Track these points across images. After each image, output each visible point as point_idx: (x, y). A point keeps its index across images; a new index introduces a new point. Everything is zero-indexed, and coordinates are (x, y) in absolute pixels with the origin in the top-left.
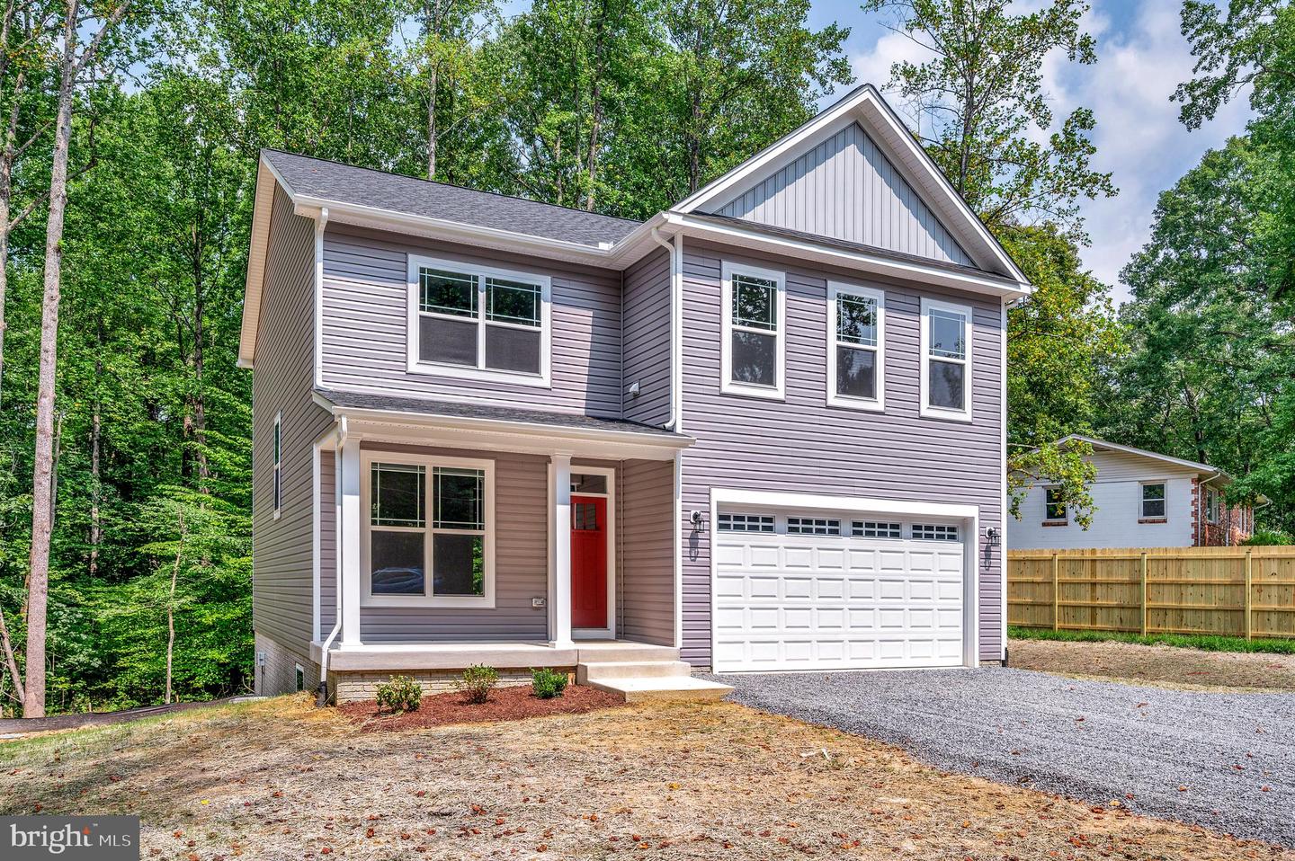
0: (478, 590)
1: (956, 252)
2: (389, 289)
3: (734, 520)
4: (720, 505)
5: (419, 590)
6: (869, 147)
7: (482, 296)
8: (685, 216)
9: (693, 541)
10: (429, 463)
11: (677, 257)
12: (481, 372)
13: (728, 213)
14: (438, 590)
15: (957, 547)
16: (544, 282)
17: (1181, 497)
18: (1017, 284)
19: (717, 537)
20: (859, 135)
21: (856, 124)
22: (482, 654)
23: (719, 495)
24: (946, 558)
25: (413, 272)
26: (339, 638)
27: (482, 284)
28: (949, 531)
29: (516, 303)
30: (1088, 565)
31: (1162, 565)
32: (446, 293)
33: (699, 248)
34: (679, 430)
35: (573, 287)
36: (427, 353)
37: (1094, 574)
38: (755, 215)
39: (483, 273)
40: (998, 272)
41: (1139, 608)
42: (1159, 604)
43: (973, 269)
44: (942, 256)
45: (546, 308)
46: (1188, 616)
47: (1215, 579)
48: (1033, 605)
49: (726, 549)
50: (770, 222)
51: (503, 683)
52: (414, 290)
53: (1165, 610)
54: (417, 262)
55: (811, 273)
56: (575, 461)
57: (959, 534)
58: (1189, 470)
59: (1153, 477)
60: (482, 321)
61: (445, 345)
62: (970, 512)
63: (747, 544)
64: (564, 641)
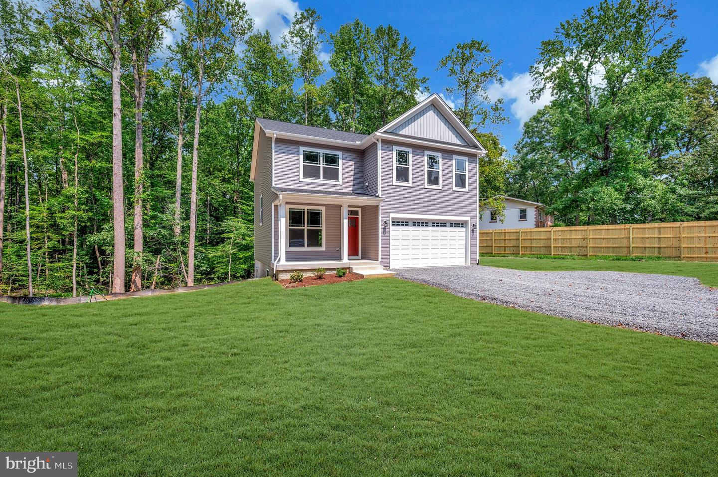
0: (320, 245)
1: (463, 141)
2: (294, 157)
3: (396, 223)
4: (392, 218)
5: (303, 246)
6: (436, 111)
7: (321, 158)
8: (382, 133)
9: (384, 229)
10: (306, 208)
11: (380, 145)
12: (321, 180)
14: (308, 246)
15: (464, 229)
16: (340, 153)
17: (531, 213)
18: (482, 150)
19: (392, 228)
20: (433, 107)
21: (432, 104)
22: (321, 264)
23: (392, 215)
24: (460, 232)
25: (301, 151)
26: (279, 261)
27: (321, 154)
28: (461, 224)
29: (331, 160)
30: (503, 234)
31: (526, 233)
32: (311, 158)
33: (385, 142)
34: (380, 196)
35: (348, 155)
36: (305, 176)
37: (505, 237)
38: (403, 132)
39: (321, 151)
40: (476, 147)
41: (519, 247)
42: (525, 245)
43: (468, 146)
44: (459, 142)
45: (340, 161)
46: (533, 249)
47: (542, 238)
48: (486, 246)
49: (394, 231)
50: (407, 134)
51: (327, 273)
52: (301, 157)
53: (527, 247)
54: (302, 149)
55: (419, 149)
56: (349, 206)
57: (464, 225)
58: (533, 205)
59: (523, 207)
60: (321, 166)
61: (311, 173)
62: (468, 218)
63: (400, 230)
64: (346, 260)
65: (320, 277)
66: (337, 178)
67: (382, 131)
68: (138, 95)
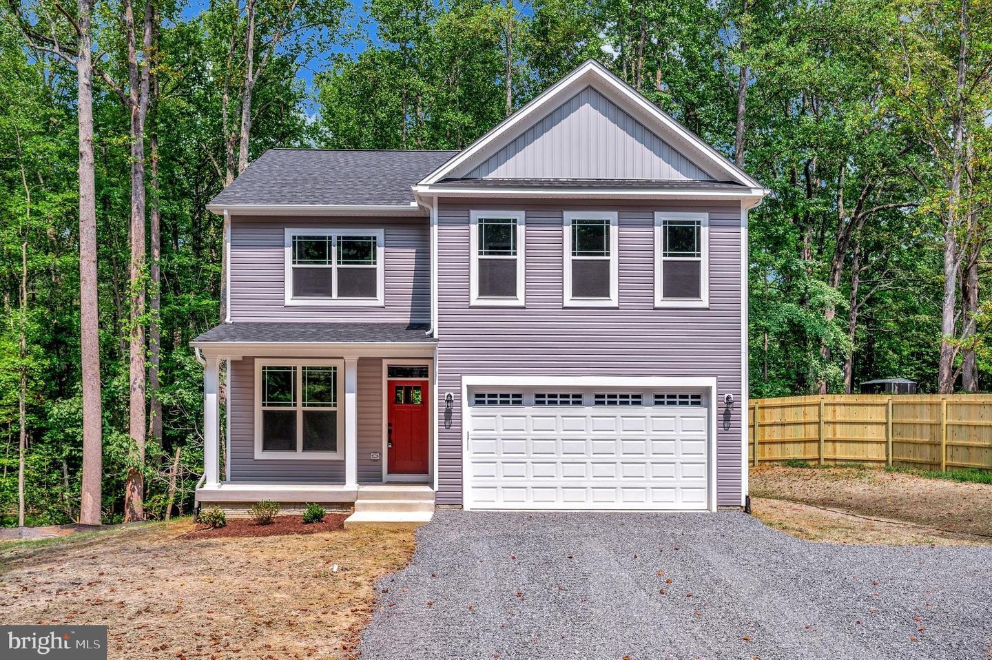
1: (692, 170)
2: (273, 253)
4: (469, 387)
5: (293, 447)
6: (602, 103)
7: (334, 249)
8: (431, 186)
9: (448, 414)
10: (299, 364)
11: (434, 214)
12: (335, 300)
13: (474, 175)
14: (305, 449)
15: (702, 411)
16: (379, 233)
18: (749, 189)
19: (468, 412)
20: (593, 95)
21: (590, 87)
23: (468, 380)
25: (288, 239)
27: (334, 241)
29: (359, 250)
32: (312, 250)
33: (446, 204)
34: (436, 336)
36: (298, 292)
38: (502, 172)
39: (335, 233)
40: (733, 182)
43: (712, 182)
44: (677, 176)
45: (380, 251)
50: (520, 176)
51: (283, 513)
52: (289, 251)
54: (290, 233)
55: (547, 210)
57: (703, 400)
60: (334, 266)
61: (310, 284)
62: (711, 382)
63: (499, 414)
64: (351, 484)
65: (266, 522)
66: (370, 291)
67: (432, 182)
68: (134, 98)
